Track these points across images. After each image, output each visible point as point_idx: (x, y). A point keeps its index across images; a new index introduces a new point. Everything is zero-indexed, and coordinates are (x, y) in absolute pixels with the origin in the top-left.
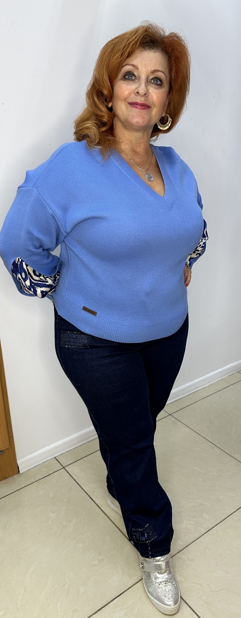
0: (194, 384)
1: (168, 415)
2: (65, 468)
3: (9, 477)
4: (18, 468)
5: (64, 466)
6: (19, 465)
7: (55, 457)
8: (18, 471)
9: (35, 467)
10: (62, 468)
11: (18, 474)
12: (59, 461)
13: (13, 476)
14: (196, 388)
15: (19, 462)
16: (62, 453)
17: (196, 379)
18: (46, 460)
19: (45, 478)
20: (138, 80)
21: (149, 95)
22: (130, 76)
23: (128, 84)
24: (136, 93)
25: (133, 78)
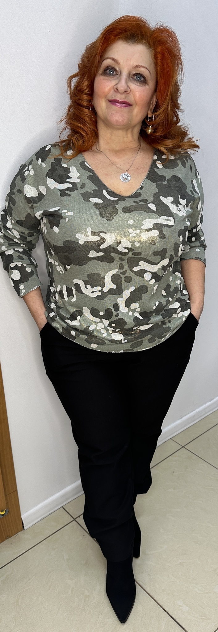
0: (204, 409)
1: (182, 447)
2: (76, 520)
3: (12, 536)
4: (23, 524)
5: (75, 518)
6: (23, 521)
7: (62, 507)
8: (22, 527)
9: (41, 520)
10: (73, 521)
11: (22, 531)
12: (68, 512)
13: (17, 533)
14: (206, 413)
15: (24, 516)
16: (69, 501)
17: (205, 403)
18: (52, 511)
19: (54, 534)
20: (119, 75)
21: (130, 92)
22: (111, 71)
23: (108, 80)
24: (116, 90)
25: (115, 73)
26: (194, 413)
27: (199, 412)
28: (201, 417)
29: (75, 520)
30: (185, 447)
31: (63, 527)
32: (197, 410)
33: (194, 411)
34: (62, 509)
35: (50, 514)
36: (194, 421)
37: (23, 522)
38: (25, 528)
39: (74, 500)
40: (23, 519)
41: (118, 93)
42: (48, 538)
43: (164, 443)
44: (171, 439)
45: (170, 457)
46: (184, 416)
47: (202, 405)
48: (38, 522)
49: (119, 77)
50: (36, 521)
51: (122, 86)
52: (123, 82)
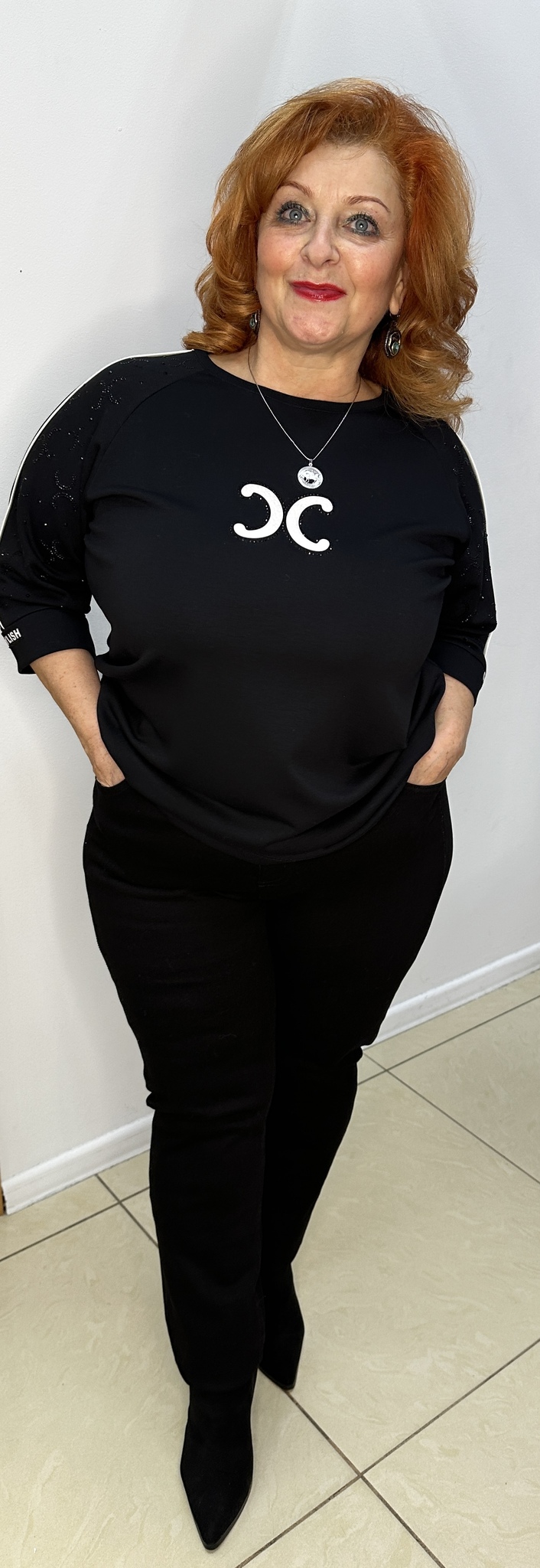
0: (446, 993)
1: (383, 1070)
4: (4, 1201)
5: (120, 1199)
6: (5, 1194)
8: (2, 1208)
9: (46, 1198)
10: (117, 1204)
11: (2, 1217)
14: (451, 1003)
15: (6, 1186)
18: (72, 1182)
19: (73, 1227)
20: (312, 222)
21: (340, 260)
22: (294, 214)
23: (287, 234)
24: (305, 258)
25: (303, 218)
26: (421, 998)
27: (434, 998)
28: (436, 1009)
29: (120, 1203)
30: (390, 1071)
35: (65, 1188)
37: (3, 1198)
38: (9, 1211)
39: (124, 1161)
40: (5, 1190)
41: (311, 268)
42: (56, 1236)
48: (38, 1201)
49: (312, 227)
50: (35, 1199)
51: (320, 248)
52: (321, 239)
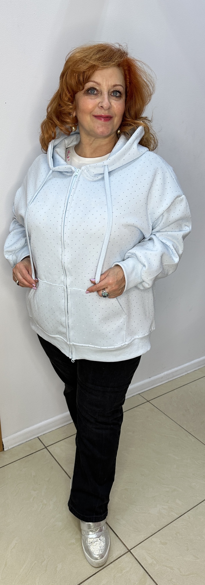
1: (147, 401)
8: (2, 449)
9: (19, 445)
10: (44, 448)
11: (2, 452)
12: (42, 441)
16: (44, 433)
18: (29, 439)
19: (28, 456)
26: (162, 374)
27: (167, 375)
28: (168, 379)
29: (46, 447)
30: (150, 401)
31: (35, 452)
32: (166, 373)
33: (163, 373)
34: (37, 438)
35: (26, 442)
36: (161, 382)
37: (3, 445)
38: (5, 450)
39: (48, 433)
40: (3, 442)
42: (22, 459)
43: (133, 396)
44: (139, 394)
45: (135, 408)
46: (152, 377)
47: (170, 369)
48: (16, 446)
50: (14, 446)
